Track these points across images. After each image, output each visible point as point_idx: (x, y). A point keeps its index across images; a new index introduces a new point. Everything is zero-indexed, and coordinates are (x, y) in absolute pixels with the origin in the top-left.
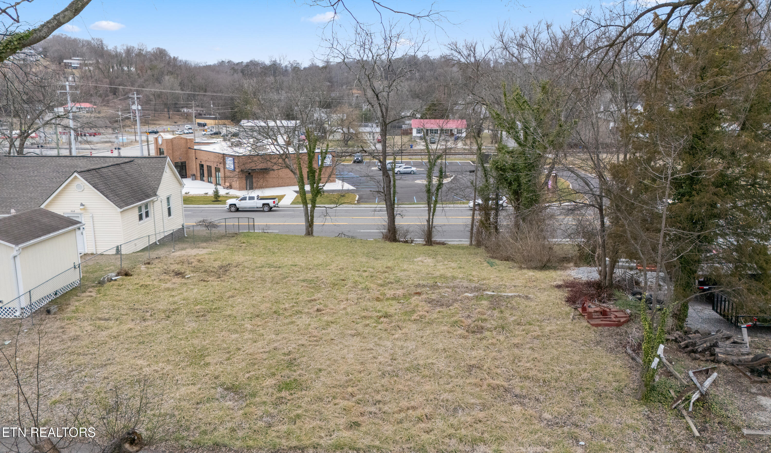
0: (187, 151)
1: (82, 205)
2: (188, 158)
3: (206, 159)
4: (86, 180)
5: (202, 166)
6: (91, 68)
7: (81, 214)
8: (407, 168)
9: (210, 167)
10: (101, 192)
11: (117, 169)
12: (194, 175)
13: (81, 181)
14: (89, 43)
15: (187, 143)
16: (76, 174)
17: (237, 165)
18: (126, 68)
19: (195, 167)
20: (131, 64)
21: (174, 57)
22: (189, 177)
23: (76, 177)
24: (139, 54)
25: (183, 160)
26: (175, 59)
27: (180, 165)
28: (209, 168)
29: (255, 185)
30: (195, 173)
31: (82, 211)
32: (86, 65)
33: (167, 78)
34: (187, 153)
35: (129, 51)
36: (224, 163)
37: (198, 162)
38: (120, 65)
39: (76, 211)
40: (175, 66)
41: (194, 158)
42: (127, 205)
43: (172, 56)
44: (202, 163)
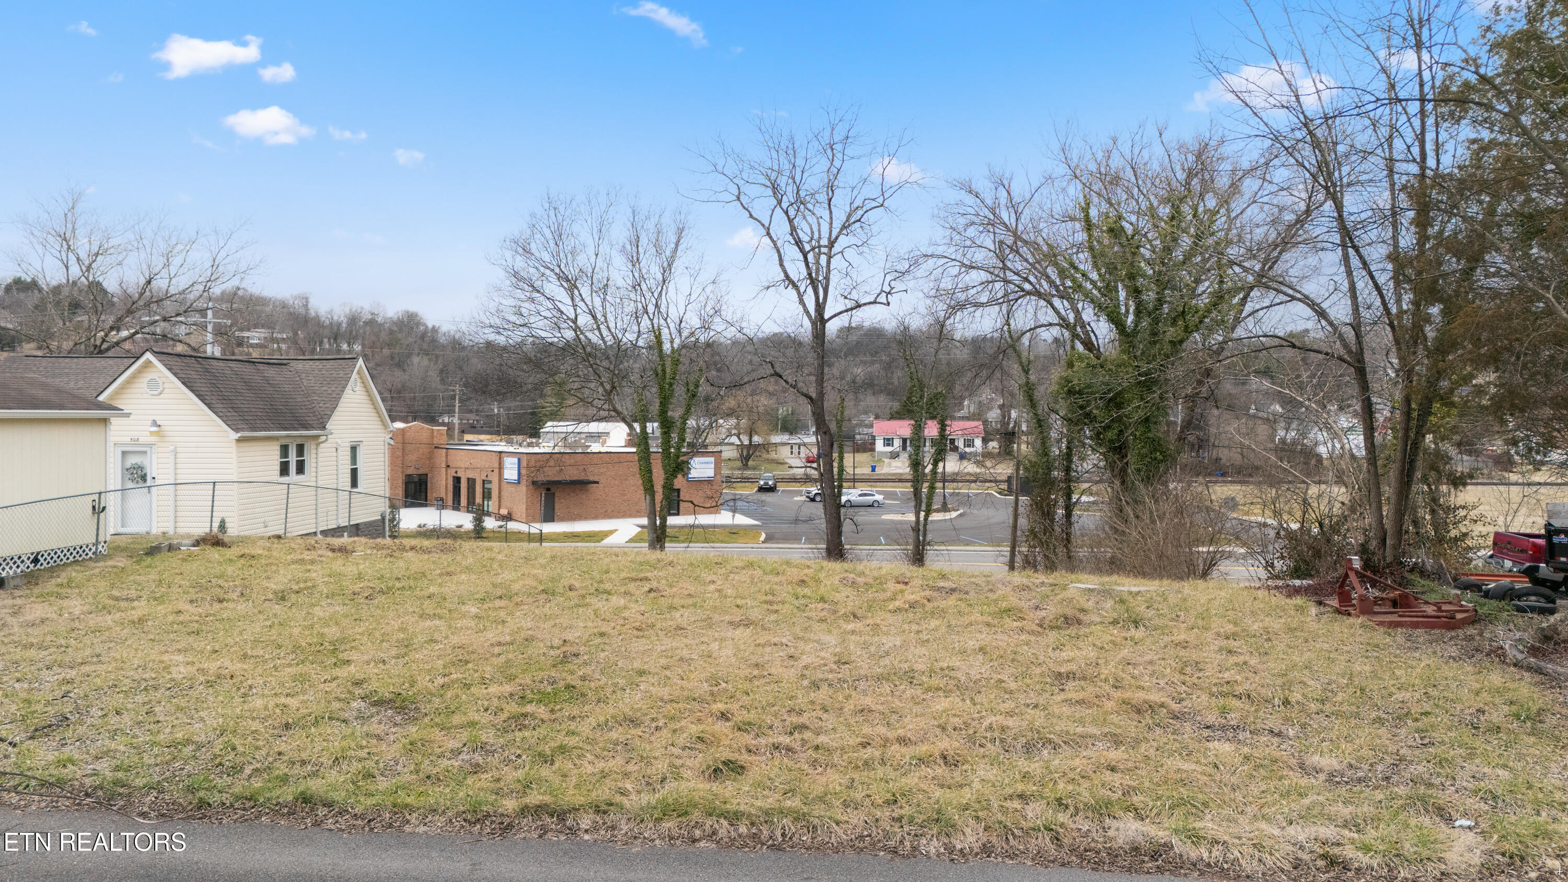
0: (431, 453)
1: (155, 423)
2: (432, 467)
3: (467, 465)
4: (170, 369)
5: (457, 480)
6: (284, 346)
7: (151, 445)
8: (865, 495)
9: (474, 480)
10: (199, 396)
11: (249, 368)
12: (442, 499)
13: (160, 371)
14: (284, 305)
15: (432, 437)
16: (148, 356)
17: (524, 472)
18: (345, 347)
19: (444, 483)
20: (355, 338)
21: (434, 327)
22: (432, 505)
23: (148, 363)
24: (371, 323)
25: (421, 472)
26: (435, 330)
27: (416, 480)
28: (471, 482)
29: (558, 512)
30: (443, 495)
31: (153, 439)
32: (273, 340)
33: (416, 360)
34: (431, 457)
35: (353, 320)
36: (501, 468)
37: (452, 473)
38: (335, 339)
39: (142, 440)
40: (434, 341)
41: (444, 465)
42: (254, 429)
43: (430, 326)
44: (459, 475)
